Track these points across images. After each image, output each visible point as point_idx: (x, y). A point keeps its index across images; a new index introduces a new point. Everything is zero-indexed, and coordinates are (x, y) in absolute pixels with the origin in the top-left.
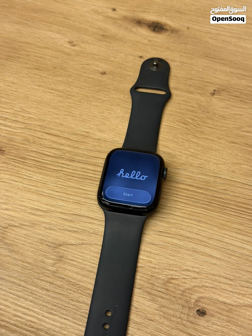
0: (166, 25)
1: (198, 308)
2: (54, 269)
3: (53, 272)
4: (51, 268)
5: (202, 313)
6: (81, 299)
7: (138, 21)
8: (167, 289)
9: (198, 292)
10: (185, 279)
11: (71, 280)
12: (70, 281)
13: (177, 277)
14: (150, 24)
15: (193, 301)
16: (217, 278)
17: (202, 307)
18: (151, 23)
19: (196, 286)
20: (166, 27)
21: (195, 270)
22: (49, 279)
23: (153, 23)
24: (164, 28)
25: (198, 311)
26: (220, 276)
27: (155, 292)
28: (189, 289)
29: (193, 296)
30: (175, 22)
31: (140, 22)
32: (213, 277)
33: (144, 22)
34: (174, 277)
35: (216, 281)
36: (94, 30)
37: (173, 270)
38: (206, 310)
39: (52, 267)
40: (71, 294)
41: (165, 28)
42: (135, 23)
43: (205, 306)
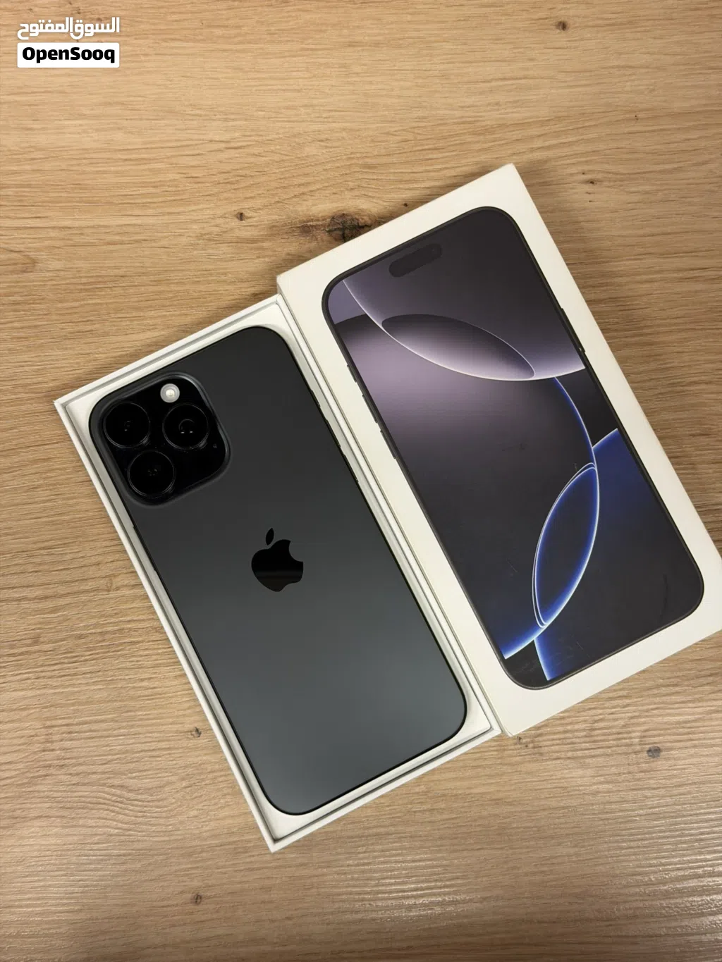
0: (359, 212)
1: (647, 747)
2: (423, 788)
3: (425, 793)
4: (417, 790)
5: (655, 752)
6: (485, 813)
7: (302, 226)
8: (594, 741)
9: (639, 725)
10: (612, 714)
11: (455, 792)
12: (456, 795)
13: (601, 717)
14: (329, 225)
15: (637, 740)
16: (656, 691)
17: (652, 743)
18: (328, 220)
19: (632, 718)
20: (363, 219)
21: (621, 693)
22: (425, 807)
23: (333, 218)
24: (360, 225)
25: (649, 751)
26: (658, 687)
27: (579, 753)
28: (624, 726)
29: (633, 735)
30: (373, 197)
31: (308, 227)
32: (650, 692)
33: (314, 223)
34: (597, 718)
35: (655, 696)
36: (231, 288)
37: (590, 709)
38: (658, 745)
39: (418, 788)
40: (466, 812)
41: (361, 222)
42: (300, 236)
43: (656, 739)
